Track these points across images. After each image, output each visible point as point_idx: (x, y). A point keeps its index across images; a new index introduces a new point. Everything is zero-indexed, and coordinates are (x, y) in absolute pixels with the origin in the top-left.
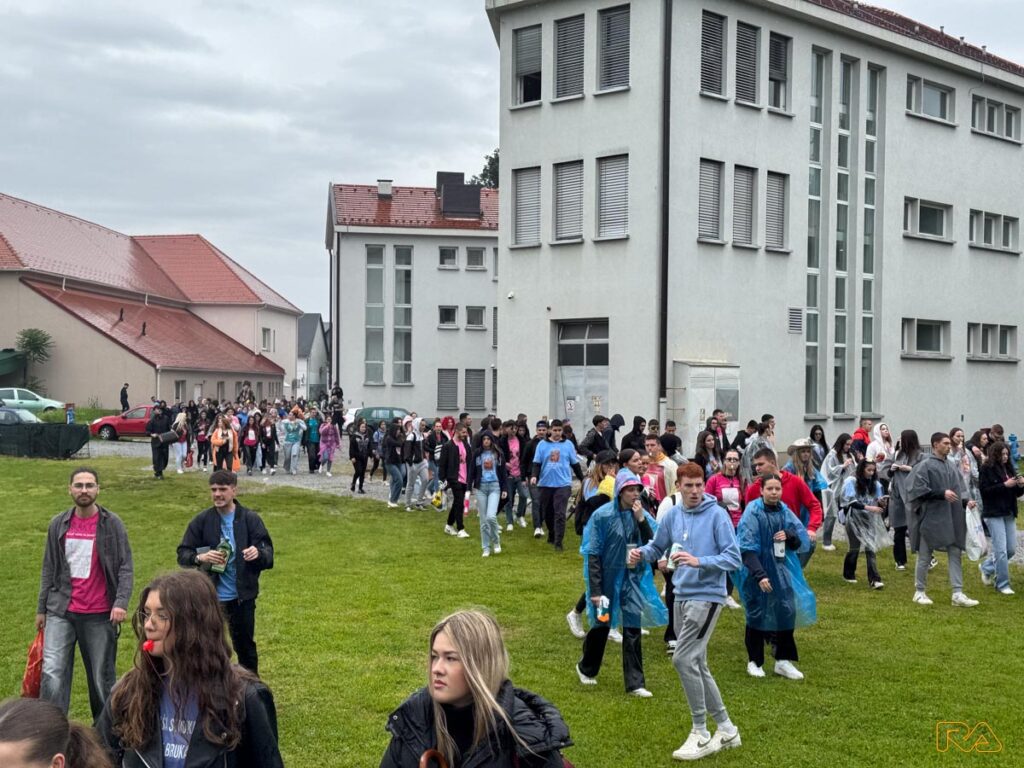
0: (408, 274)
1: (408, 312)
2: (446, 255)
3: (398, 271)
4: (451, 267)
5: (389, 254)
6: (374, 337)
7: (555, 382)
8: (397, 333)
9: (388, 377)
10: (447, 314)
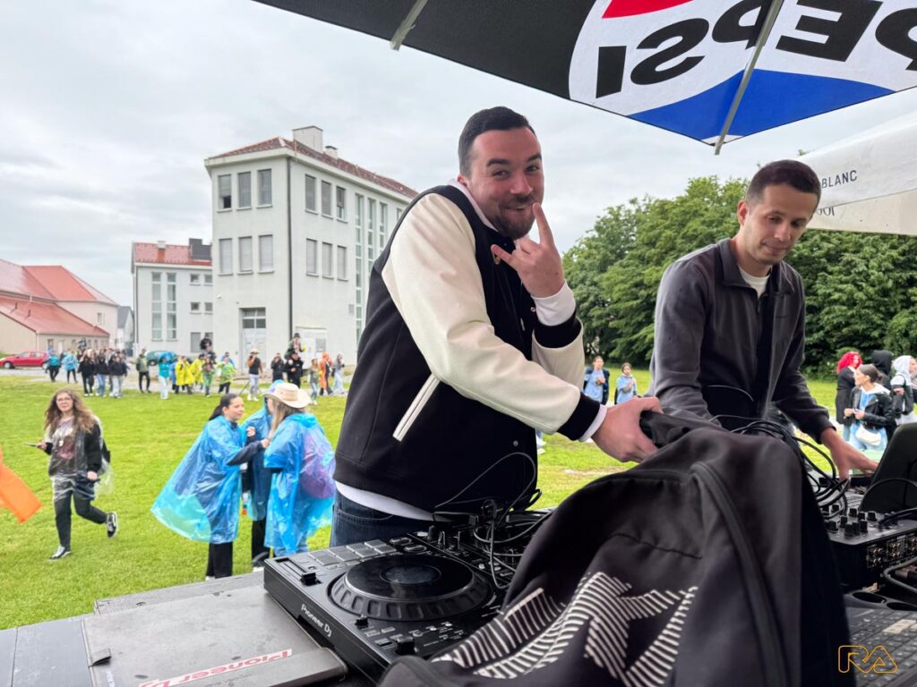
0: (174, 287)
1: (174, 305)
2: (194, 278)
3: (168, 285)
4: (196, 284)
5: (164, 276)
6: (157, 317)
7: (241, 336)
8: (169, 315)
9: (164, 336)
10: (195, 306)
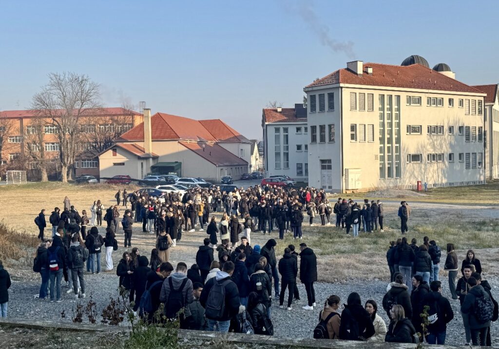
0: (287, 136)
1: (287, 147)
2: (298, 129)
3: (284, 135)
4: (300, 133)
5: (282, 130)
6: (277, 154)
8: (284, 153)
9: (282, 166)
10: (299, 147)
